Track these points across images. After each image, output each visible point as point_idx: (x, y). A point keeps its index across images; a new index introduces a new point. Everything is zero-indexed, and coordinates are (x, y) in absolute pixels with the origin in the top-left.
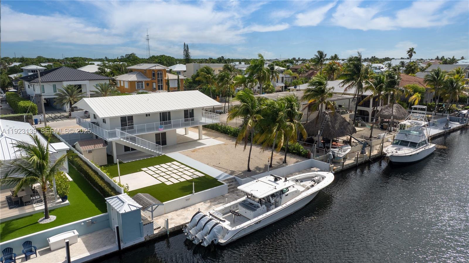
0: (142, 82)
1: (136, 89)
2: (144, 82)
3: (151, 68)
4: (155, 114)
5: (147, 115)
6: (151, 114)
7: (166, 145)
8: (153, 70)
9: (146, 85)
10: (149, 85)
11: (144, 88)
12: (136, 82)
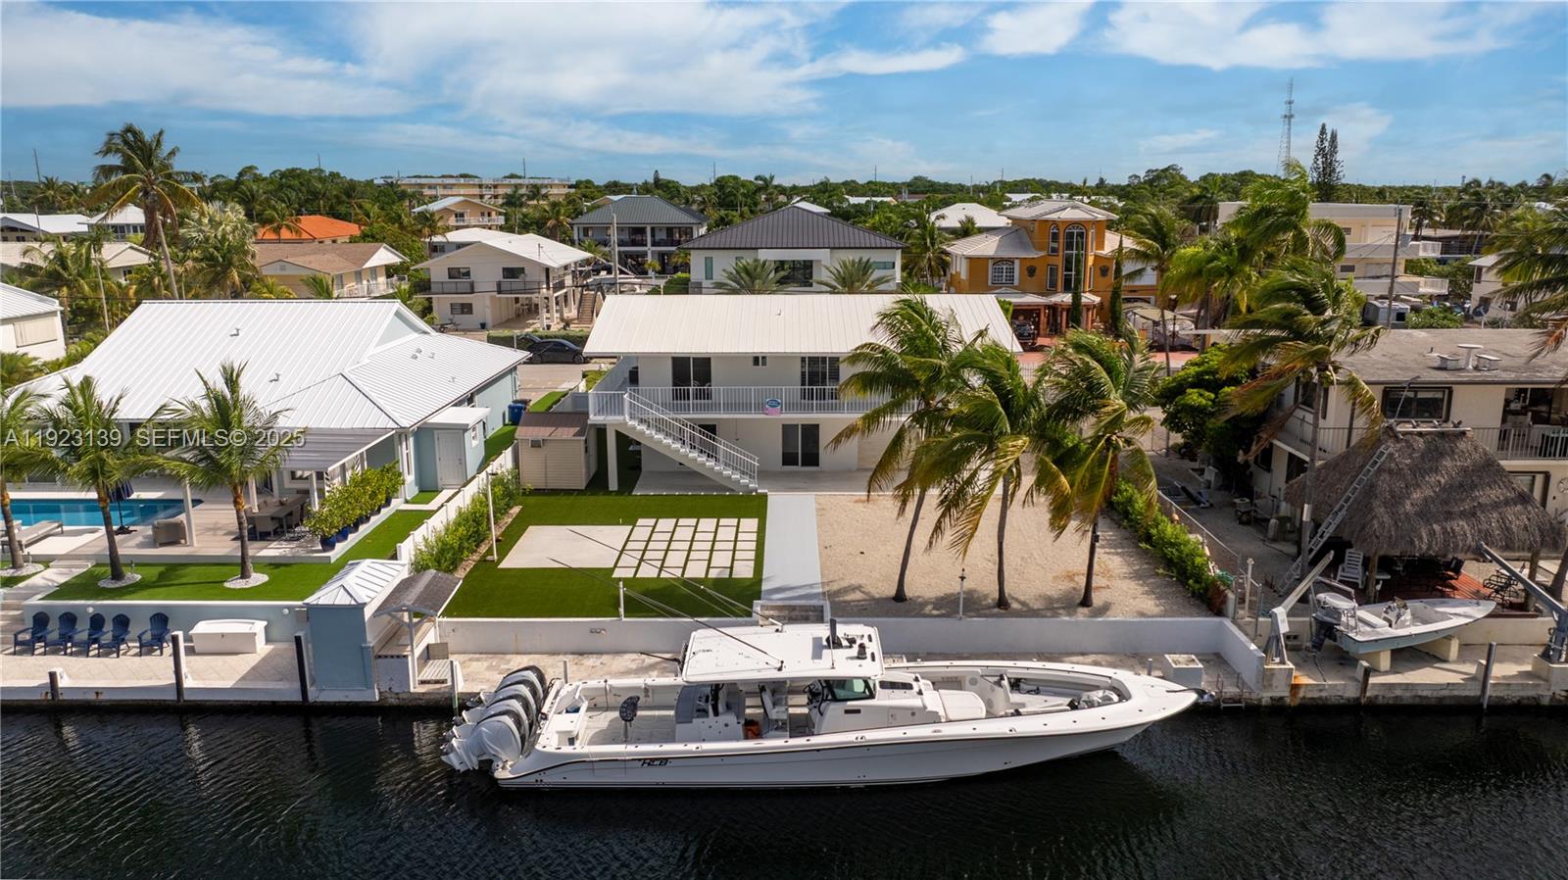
0: (1011, 261)
1: (990, 283)
2: (1017, 262)
3: (1048, 216)
4: (783, 358)
5: (756, 360)
6: (770, 357)
7: (818, 465)
8: (1054, 222)
9: (1026, 273)
10: (1037, 271)
11: (1016, 283)
12: (990, 262)
